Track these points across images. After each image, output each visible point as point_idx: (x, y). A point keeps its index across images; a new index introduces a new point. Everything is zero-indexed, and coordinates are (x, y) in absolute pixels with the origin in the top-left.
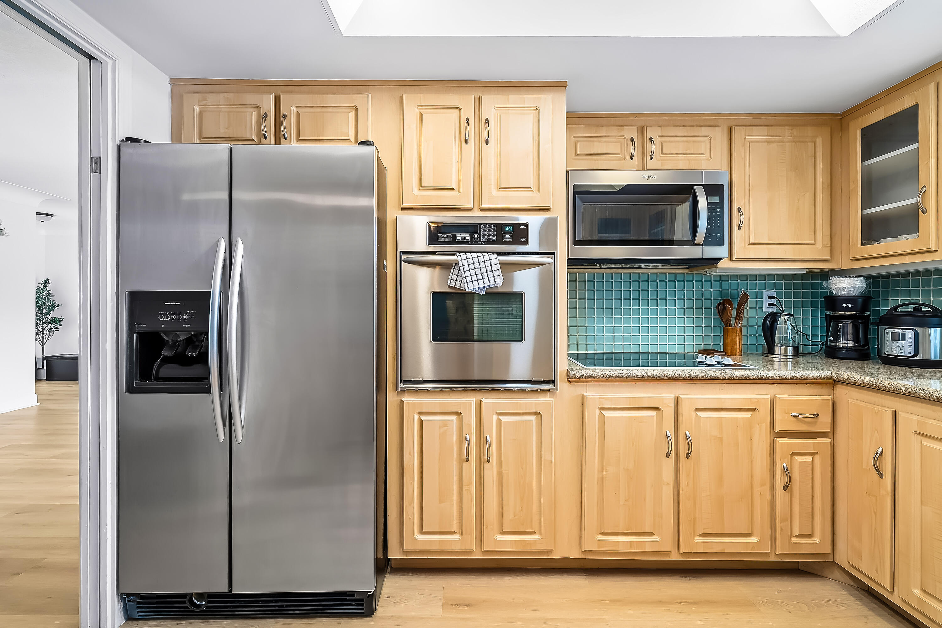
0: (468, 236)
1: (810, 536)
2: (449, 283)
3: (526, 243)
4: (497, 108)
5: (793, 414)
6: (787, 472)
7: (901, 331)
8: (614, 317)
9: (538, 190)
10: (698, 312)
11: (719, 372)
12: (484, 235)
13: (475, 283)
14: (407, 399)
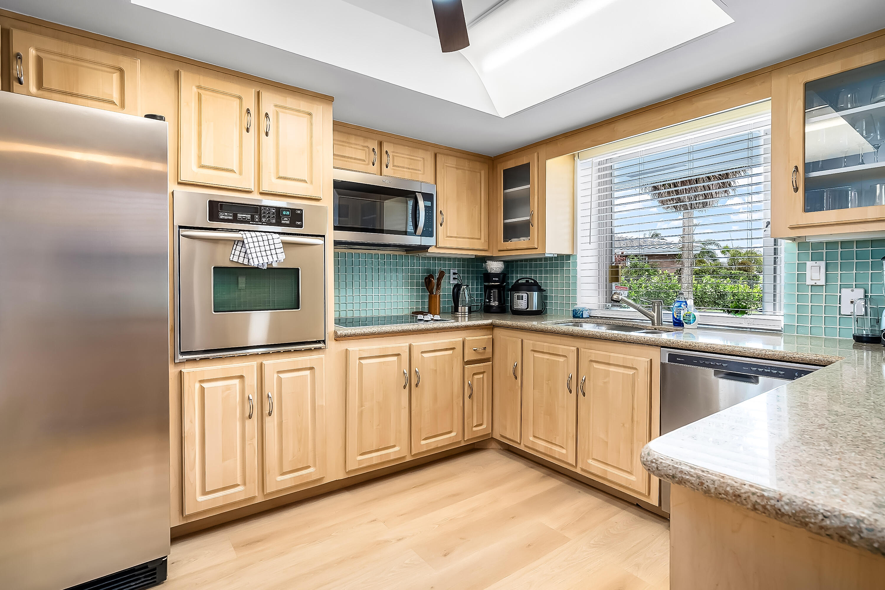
0: (249, 216)
1: (481, 425)
2: (231, 258)
3: (301, 226)
4: (276, 106)
5: (474, 349)
6: (471, 387)
7: (521, 294)
8: (354, 288)
9: (312, 183)
10: (412, 284)
11: (431, 325)
12: (264, 217)
13: (260, 259)
14: (187, 369)
